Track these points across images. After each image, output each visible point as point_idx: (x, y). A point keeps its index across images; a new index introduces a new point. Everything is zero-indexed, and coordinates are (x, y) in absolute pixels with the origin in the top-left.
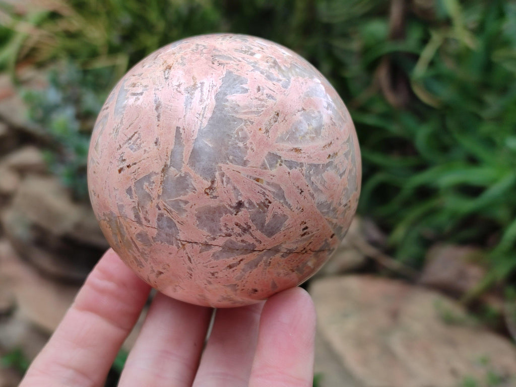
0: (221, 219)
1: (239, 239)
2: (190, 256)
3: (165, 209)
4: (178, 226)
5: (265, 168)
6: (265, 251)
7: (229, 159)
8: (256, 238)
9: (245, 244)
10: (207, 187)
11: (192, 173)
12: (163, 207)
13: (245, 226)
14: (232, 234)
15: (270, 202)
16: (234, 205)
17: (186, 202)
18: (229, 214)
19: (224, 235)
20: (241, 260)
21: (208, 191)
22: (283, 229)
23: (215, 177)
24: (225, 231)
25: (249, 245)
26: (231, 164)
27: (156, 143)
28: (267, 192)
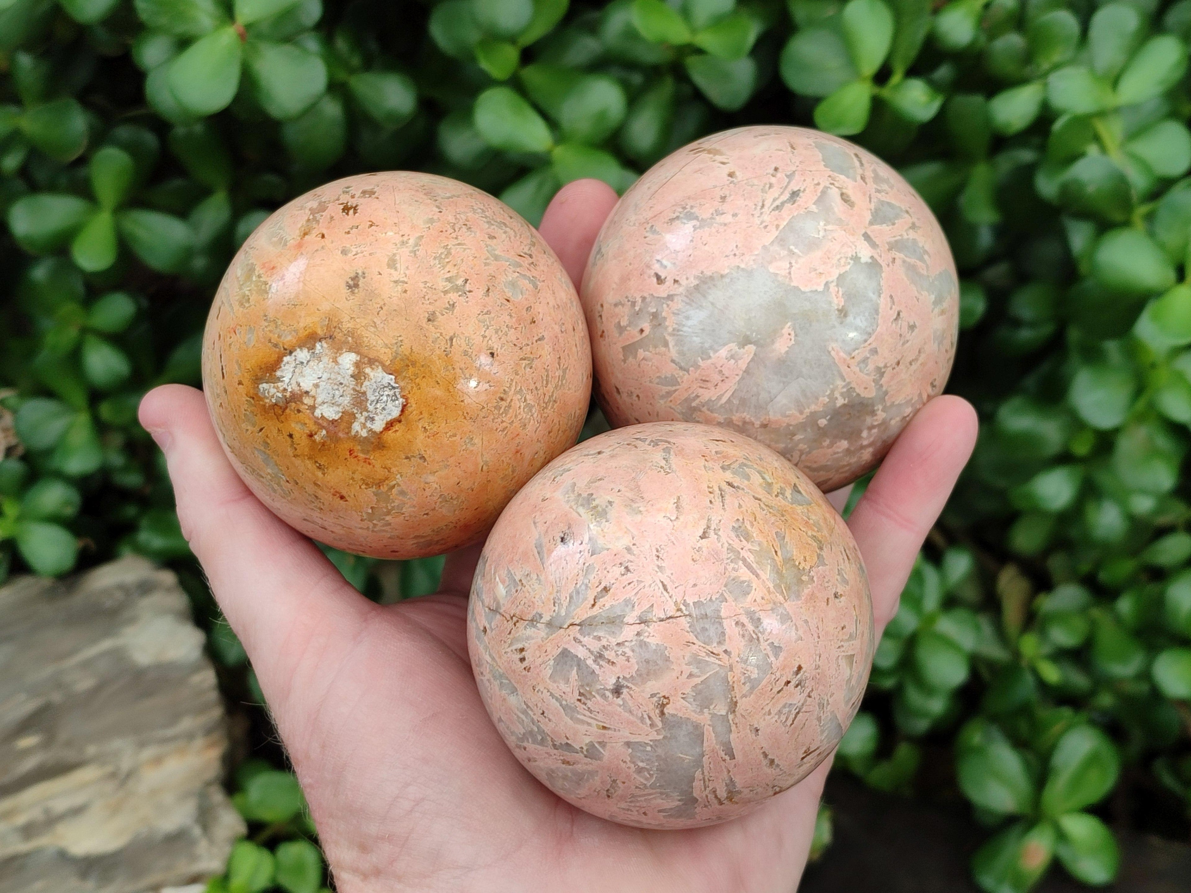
0: (636, 667)
1: (604, 642)
2: (665, 593)
3: (718, 655)
4: (692, 637)
5: (599, 743)
6: (566, 626)
7: (651, 746)
8: (583, 646)
9: (595, 634)
10: (668, 706)
11: (695, 717)
12: (721, 657)
13: (601, 663)
14: (616, 648)
15: (579, 700)
16: (625, 691)
17: (691, 675)
18: (628, 676)
19: (626, 643)
20: (593, 605)
21: (665, 701)
22: (552, 662)
23: (662, 721)
24: (627, 650)
25: (589, 634)
26: (646, 742)
27: (757, 730)
28: (587, 713)
